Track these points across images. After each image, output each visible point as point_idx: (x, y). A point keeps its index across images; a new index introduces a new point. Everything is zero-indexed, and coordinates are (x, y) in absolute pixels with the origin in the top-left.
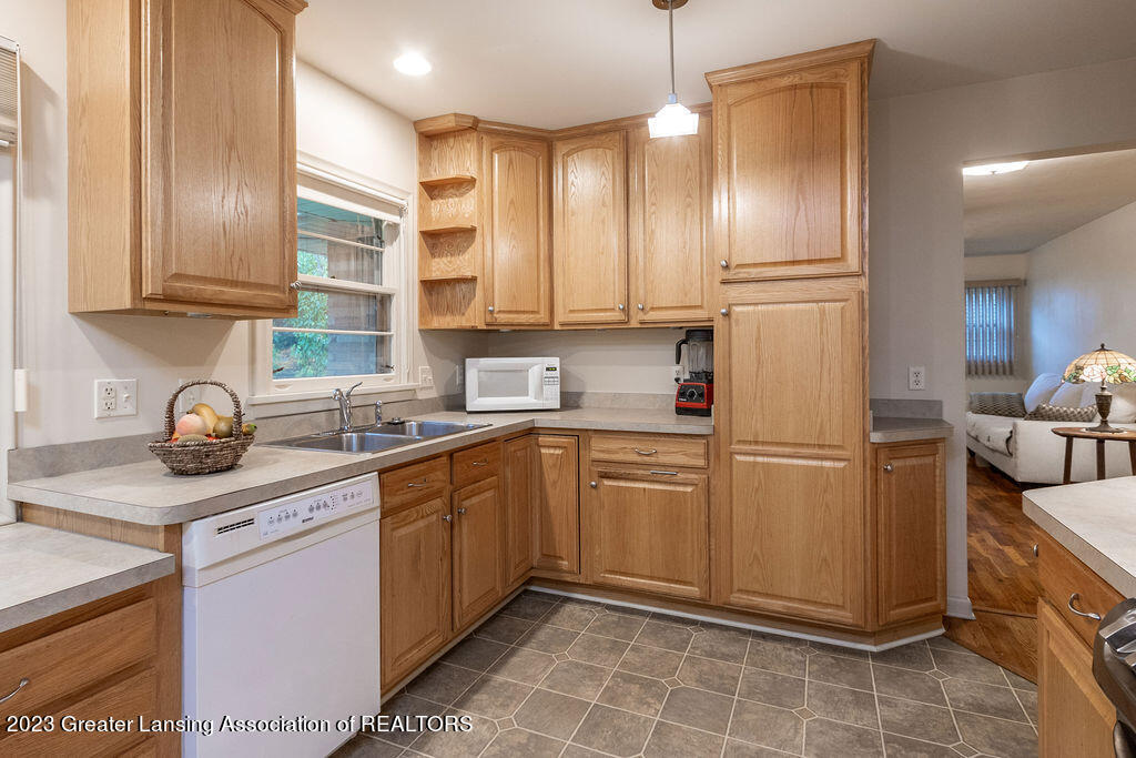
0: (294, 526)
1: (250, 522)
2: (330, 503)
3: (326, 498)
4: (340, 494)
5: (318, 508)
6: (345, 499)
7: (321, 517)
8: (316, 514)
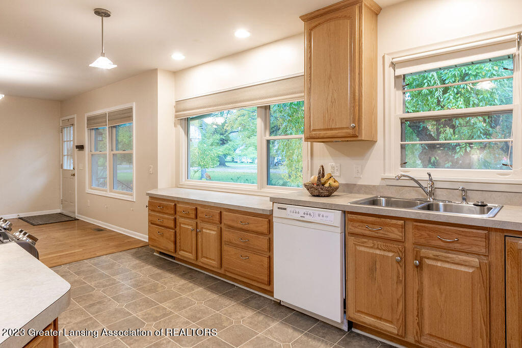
0: (298, 217)
1: (285, 209)
2: (312, 214)
3: (311, 212)
4: (317, 213)
5: (307, 214)
6: (319, 216)
7: (307, 218)
8: (305, 216)
